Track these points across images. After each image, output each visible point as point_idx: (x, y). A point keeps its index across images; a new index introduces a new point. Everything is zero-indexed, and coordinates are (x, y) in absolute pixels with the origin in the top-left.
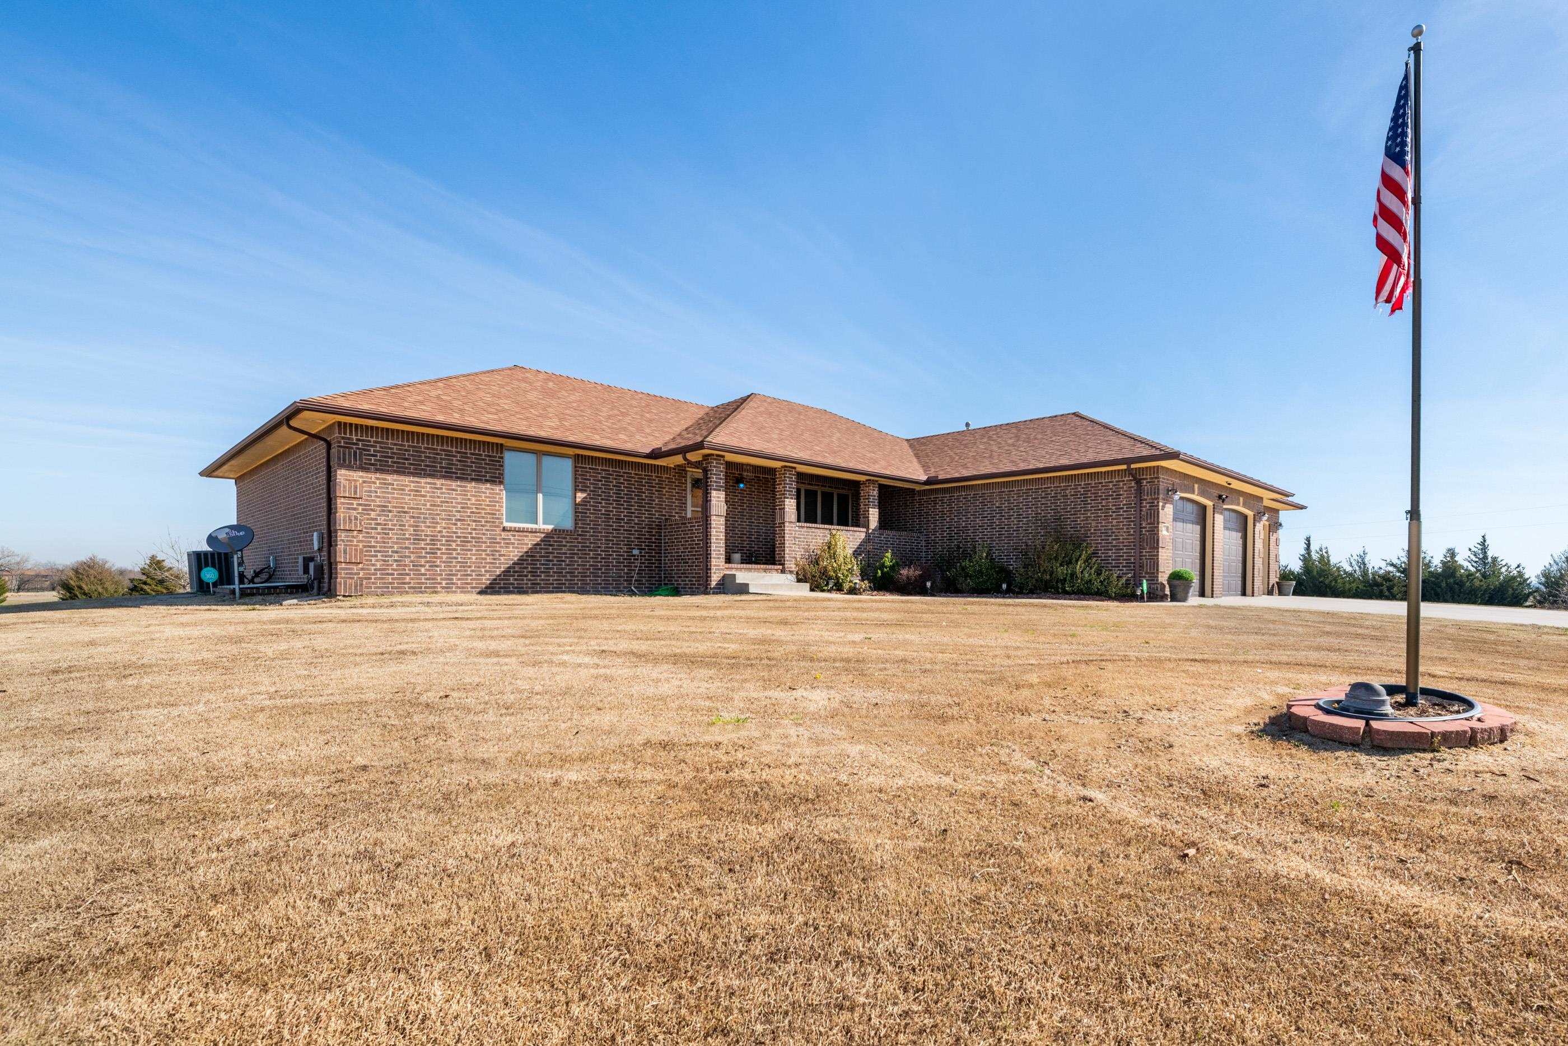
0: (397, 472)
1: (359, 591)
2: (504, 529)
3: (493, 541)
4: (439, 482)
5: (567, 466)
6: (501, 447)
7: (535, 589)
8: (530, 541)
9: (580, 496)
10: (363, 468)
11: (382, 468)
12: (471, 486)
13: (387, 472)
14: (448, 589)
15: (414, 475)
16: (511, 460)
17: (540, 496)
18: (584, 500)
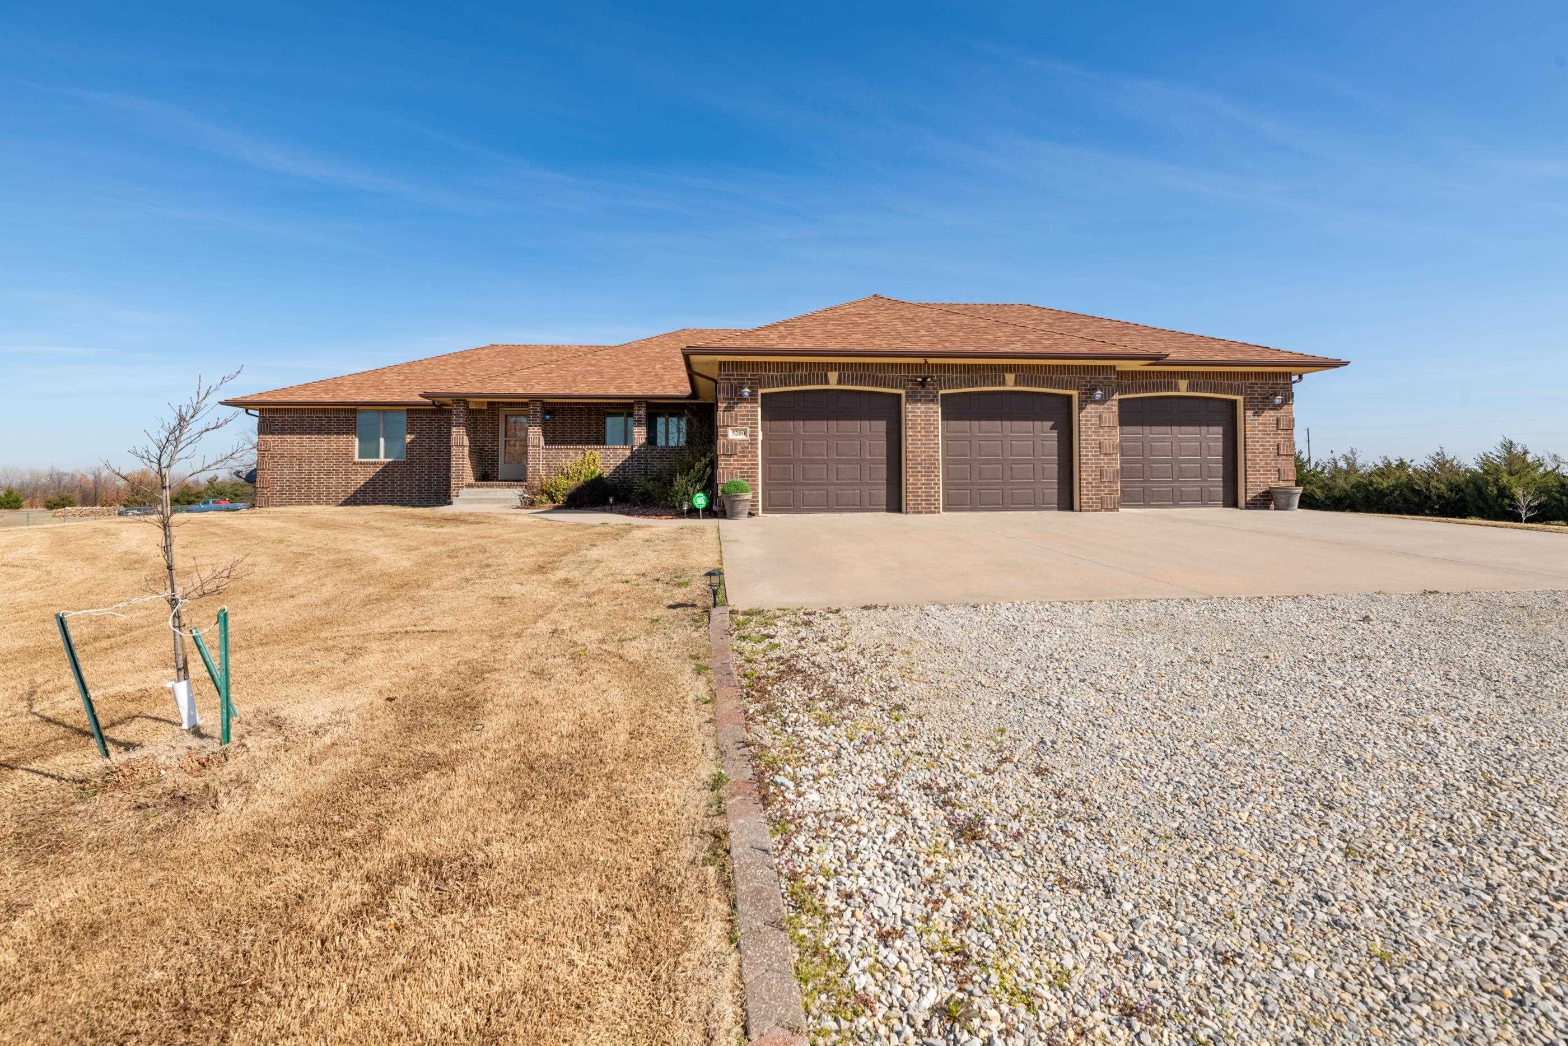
0: (290, 433)
1: (267, 504)
2: (355, 463)
3: (347, 472)
4: (314, 437)
5: (403, 418)
6: (355, 410)
7: (374, 502)
8: (371, 471)
9: (409, 438)
10: (271, 433)
11: (282, 432)
12: (333, 437)
13: (285, 434)
14: (318, 503)
15: (299, 434)
16: (361, 417)
17: (382, 440)
18: (412, 441)
